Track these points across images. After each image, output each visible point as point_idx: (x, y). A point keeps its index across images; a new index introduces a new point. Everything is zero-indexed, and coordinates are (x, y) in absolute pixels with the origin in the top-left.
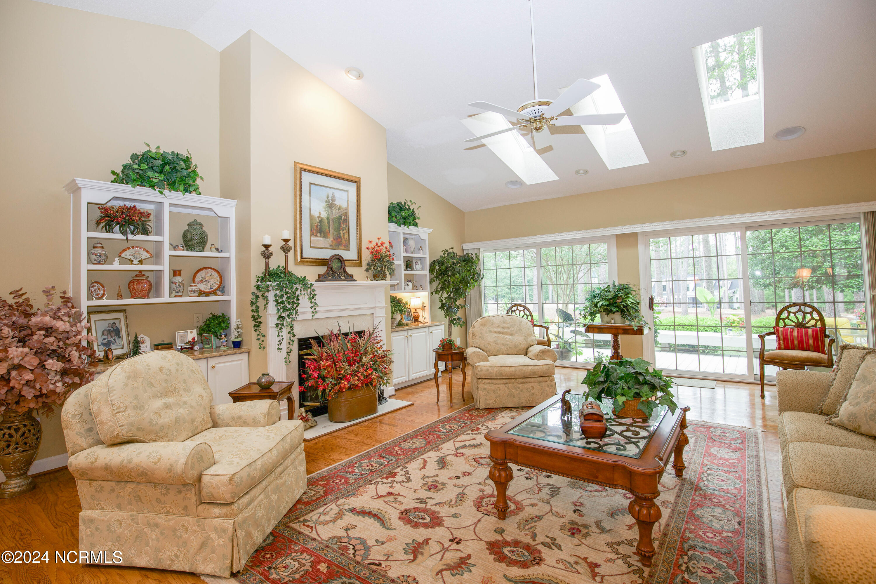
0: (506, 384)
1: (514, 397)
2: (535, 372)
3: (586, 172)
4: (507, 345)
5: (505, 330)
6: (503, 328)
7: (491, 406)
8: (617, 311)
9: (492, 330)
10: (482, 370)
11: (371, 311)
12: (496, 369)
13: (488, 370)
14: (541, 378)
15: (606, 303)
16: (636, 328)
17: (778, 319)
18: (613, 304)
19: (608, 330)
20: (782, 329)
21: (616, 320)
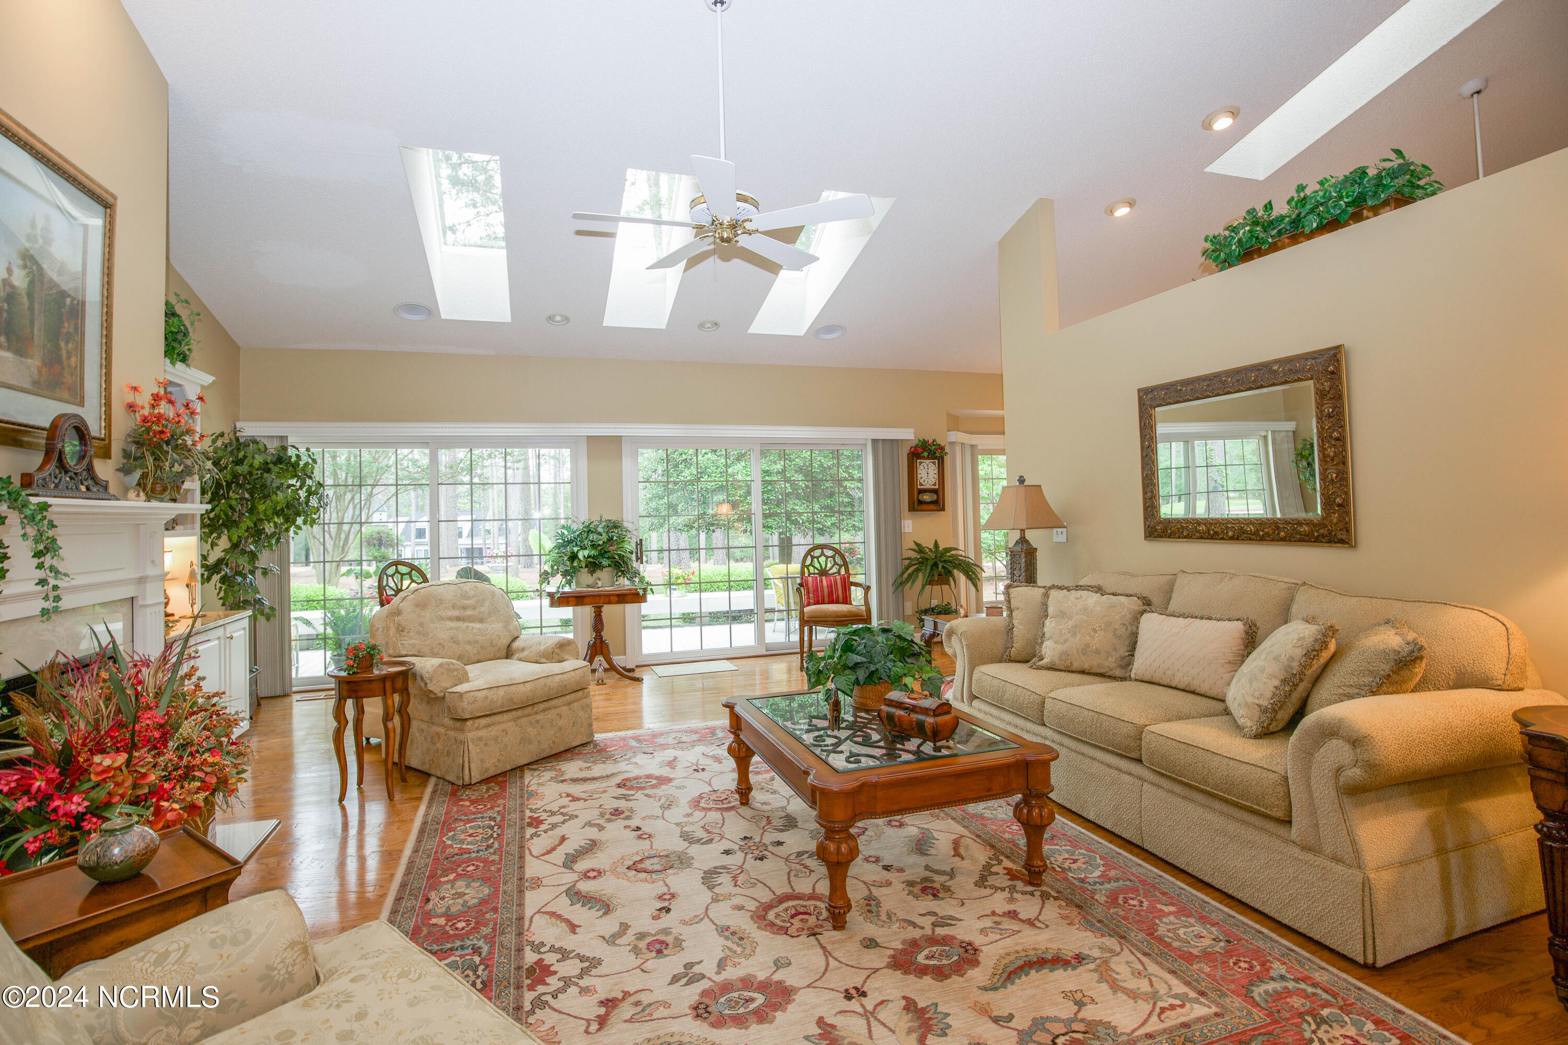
0: (515, 719)
1: (530, 741)
2: (565, 686)
3: (567, 319)
4: (476, 642)
5: (469, 612)
6: (464, 608)
7: (492, 772)
8: (610, 566)
9: (443, 614)
10: (475, 701)
11: (127, 592)
12: (501, 692)
13: (486, 698)
14: (573, 695)
15: (593, 553)
16: (641, 592)
17: (803, 566)
18: (603, 553)
19: (586, 600)
20: (810, 579)
21: (605, 581)
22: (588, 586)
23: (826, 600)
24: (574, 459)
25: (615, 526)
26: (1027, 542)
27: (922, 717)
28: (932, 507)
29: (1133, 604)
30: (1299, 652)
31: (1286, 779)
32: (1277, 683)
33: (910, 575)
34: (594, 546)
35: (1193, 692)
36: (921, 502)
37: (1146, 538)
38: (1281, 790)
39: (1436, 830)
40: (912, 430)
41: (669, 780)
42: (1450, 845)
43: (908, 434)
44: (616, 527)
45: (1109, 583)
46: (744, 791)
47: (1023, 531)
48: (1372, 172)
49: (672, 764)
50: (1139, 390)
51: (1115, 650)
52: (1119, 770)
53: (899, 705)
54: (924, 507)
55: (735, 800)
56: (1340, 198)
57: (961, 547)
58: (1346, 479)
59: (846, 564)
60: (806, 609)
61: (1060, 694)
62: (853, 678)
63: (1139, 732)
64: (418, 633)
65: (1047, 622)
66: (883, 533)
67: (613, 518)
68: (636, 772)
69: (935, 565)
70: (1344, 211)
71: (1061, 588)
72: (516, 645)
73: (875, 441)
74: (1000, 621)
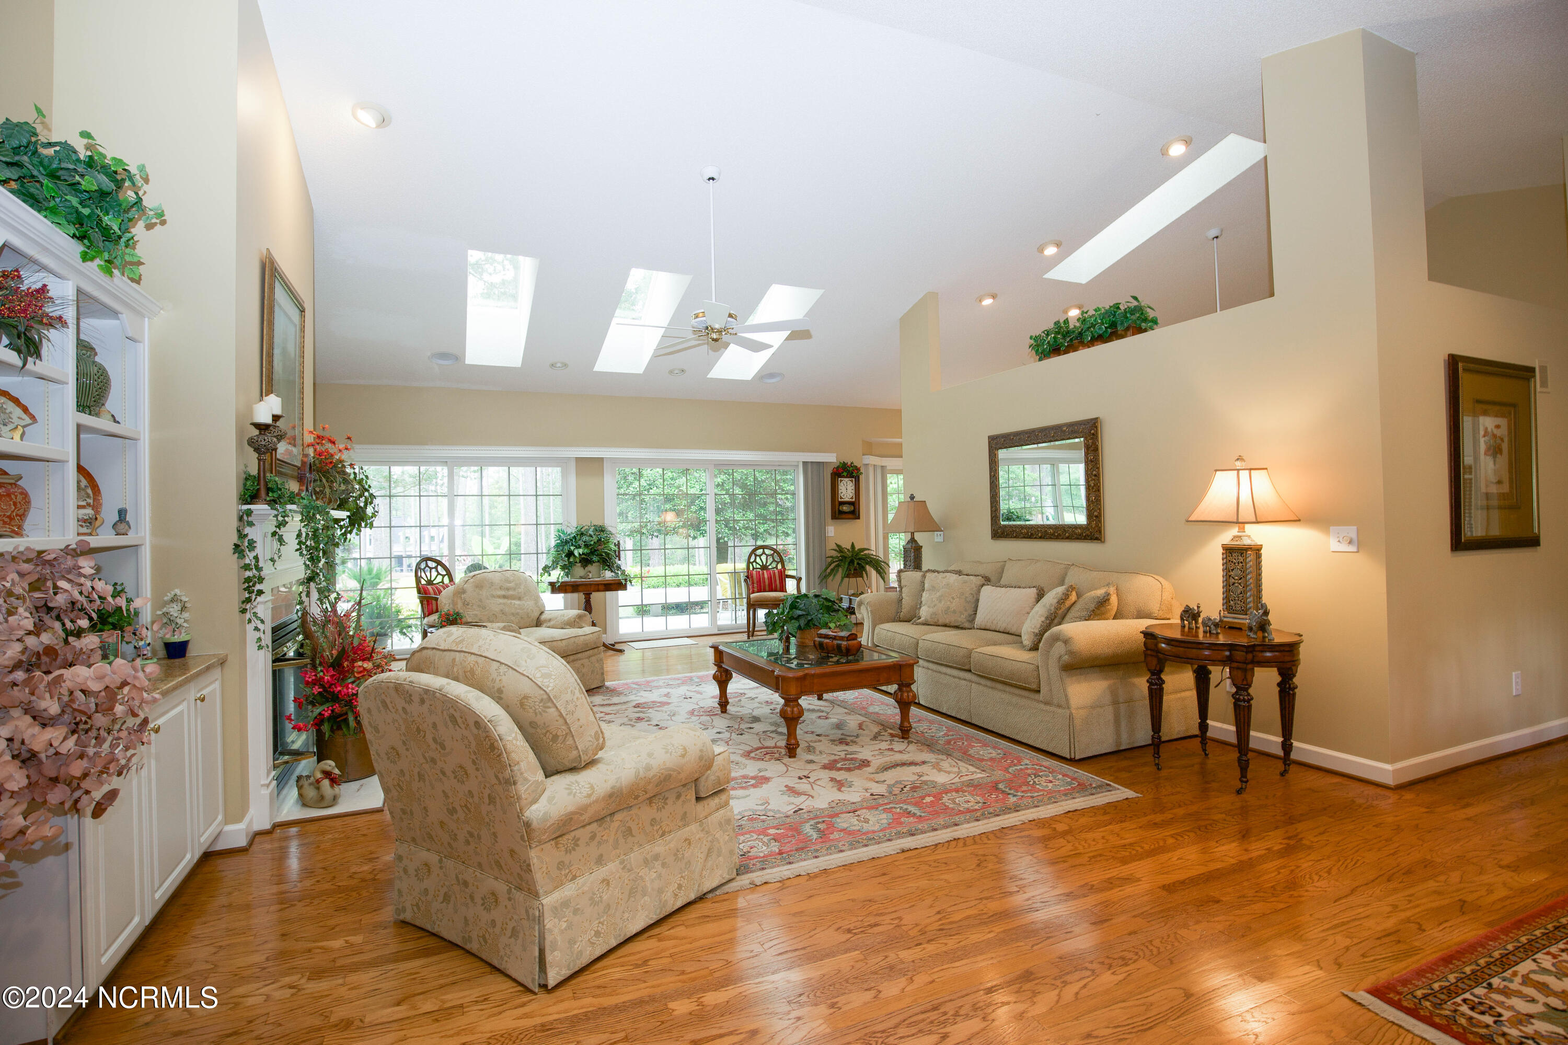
3: (565, 365)
4: (518, 614)
5: (511, 593)
6: (508, 589)
8: (598, 561)
14: (591, 651)
15: (586, 551)
16: (624, 582)
17: (749, 563)
18: (593, 552)
19: (580, 588)
20: (754, 572)
21: (596, 573)
22: (581, 577)
23: (767, 588)
24: (564, 475)
25: (601, 529)
26: (916, 541)
27: (839, 642)
28: (851, 516)
29: (979, 580)
30: (1055, 601)
31: (1038, 667)
32: (1043, 619)
33: (832, 570)
34: (586, 546)
35: (1008, 633)
36: (841, 512)
37: (992, 538)
38: (1036, 673)
39: (1113, 692)
40: (835, 455)
41: (669, 703)
42: (1121, 700)
43: (831, 458)
44: (602, 531)
45: (966, 568)
46: (724, 703)
47: (913, 534)
48: (1122, 307)
49: (667, 695)
50: (989, 437)
51: (966, 610)
52: (960, 678)
53: (826, 637)
54: (844, 516)
55: (718, 711)
56: (1102, 324)
57: (873, 548)
58: (1100, 501)
59: (782, 561)
60: (752, 596)
61: (928, 637)
62: (797, 625)
63: (970, 652)
64: (479, 606)
65: (924, 594)
66: (811, 536)
67: (599, 523)
68: (642, 700)
69: (852, 562)
70: (1106, 331)
71: (934, 571)
72: (543, 617)
73: (805, 463)
74: (893, 595)
